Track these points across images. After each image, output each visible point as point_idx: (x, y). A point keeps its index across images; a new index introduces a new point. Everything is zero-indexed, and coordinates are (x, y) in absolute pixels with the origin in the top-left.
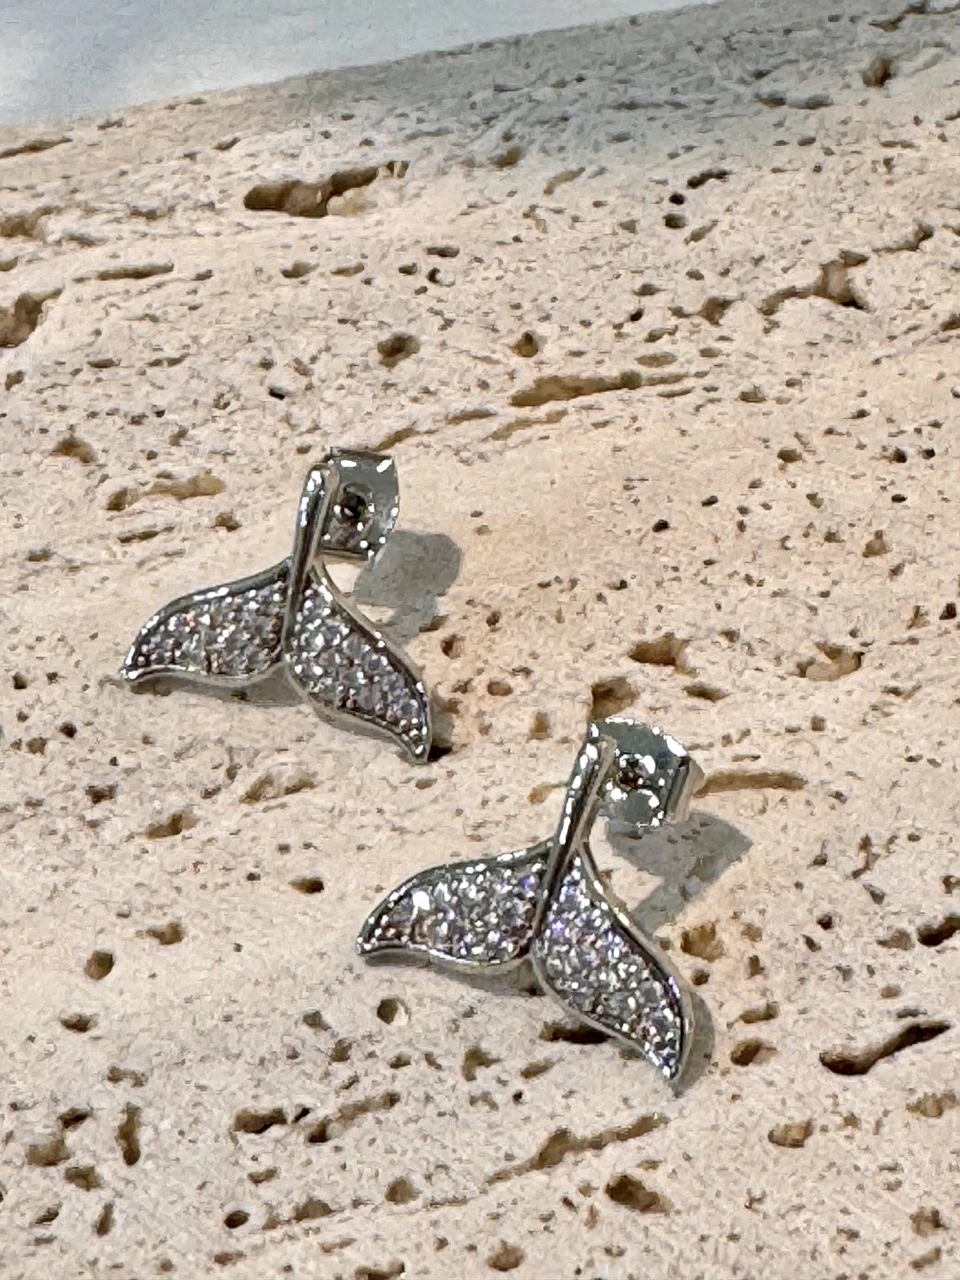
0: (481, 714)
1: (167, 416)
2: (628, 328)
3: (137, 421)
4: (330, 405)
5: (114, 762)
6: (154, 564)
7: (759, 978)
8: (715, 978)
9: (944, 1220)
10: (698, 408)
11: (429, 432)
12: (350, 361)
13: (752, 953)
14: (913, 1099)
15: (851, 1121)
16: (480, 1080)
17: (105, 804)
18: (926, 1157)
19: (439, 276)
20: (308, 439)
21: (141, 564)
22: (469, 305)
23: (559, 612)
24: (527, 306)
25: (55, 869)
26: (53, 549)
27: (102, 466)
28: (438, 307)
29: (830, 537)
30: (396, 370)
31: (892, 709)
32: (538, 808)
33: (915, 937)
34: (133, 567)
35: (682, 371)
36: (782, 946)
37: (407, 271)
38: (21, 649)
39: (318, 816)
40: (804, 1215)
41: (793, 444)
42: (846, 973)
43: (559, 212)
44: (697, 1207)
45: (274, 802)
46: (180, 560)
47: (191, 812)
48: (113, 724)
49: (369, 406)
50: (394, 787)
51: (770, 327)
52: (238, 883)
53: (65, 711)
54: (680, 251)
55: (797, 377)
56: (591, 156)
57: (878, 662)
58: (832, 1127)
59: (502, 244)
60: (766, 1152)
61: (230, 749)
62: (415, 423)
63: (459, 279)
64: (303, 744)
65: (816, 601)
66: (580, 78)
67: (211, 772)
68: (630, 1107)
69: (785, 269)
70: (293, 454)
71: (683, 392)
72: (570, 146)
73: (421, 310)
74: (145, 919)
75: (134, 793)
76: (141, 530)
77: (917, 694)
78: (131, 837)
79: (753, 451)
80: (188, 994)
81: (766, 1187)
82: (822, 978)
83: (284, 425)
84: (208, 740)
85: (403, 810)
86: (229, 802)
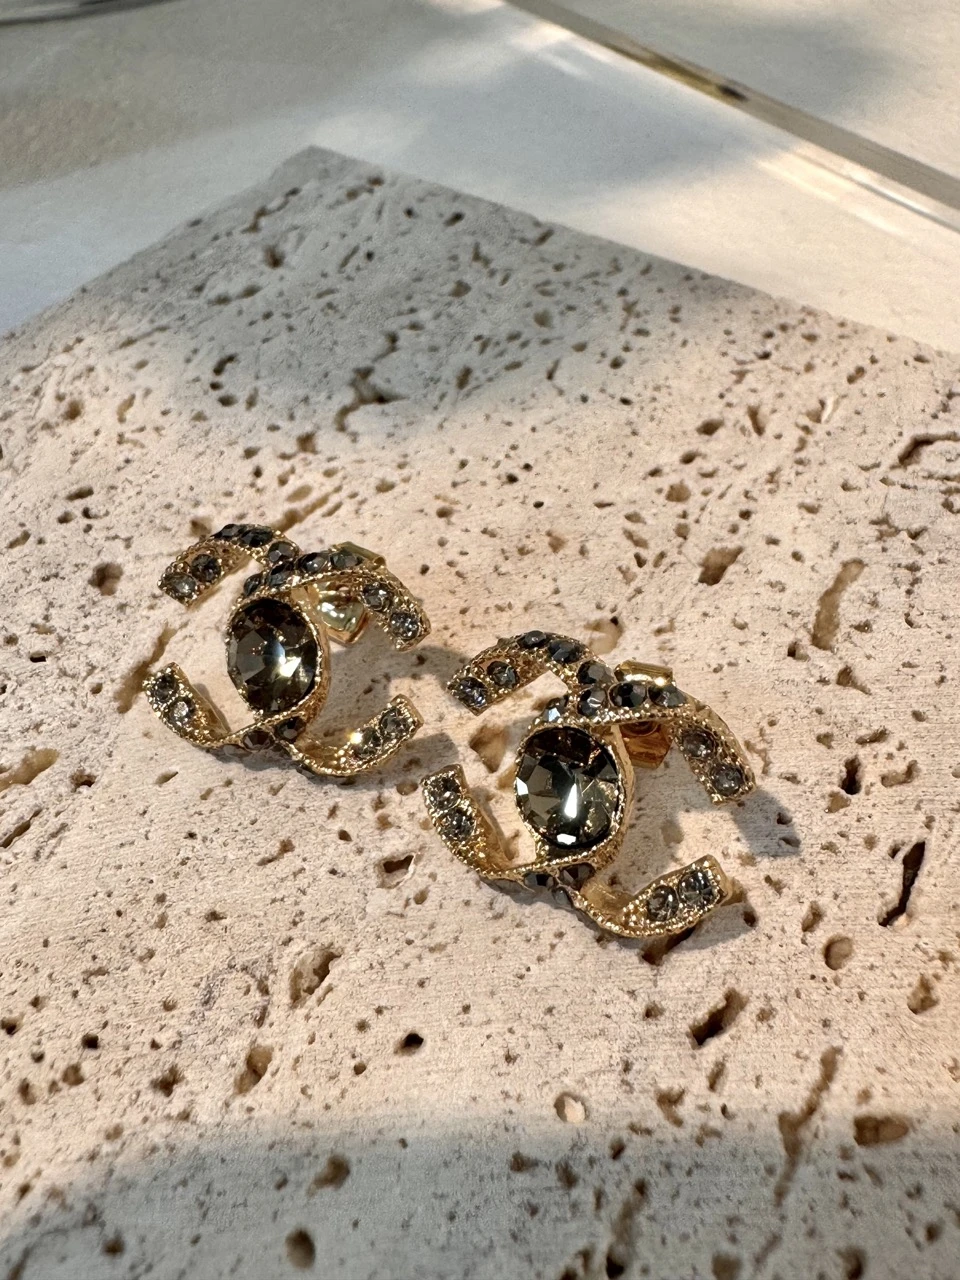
0: (412, 815)
2: (260, 482)
4: (89, 645)
5: (155, 1045)
6: (47, 850)
7: (785, 890)
8: (759, 911)
10: (357, 512)
11: (185, 625)
12: (79, 605)
13: (762, 876)
15: (945, 957)
16: (687, 1119)
17: (179, 1090)
19: (93, 511)
20: (94, 680)
21: (37, 855)
22: (133, 519)
24: (176, 502)
25: (184, 1183)
28: (112, 533)
29: (523, 551)
30: (118, 594)
31: (673, 643)
33: (843, 792)
34: (31, 863)
35: (323, 493)
36: (775, 856)
37: (64, 519)
39: (364, 978)
41: (440, 504)
42: (830, 847)
43: (142, 429)
45: (319, 992)
46: (67, 834)
47: (259, 1046)
48: (126, 1011)
49: (120, 630)
50: (402, 916)
51: (354, 437)
52: (352, 1083)
53: (73, 1027)
54: (248, 417)
55: (402, 460)
56: (132, 384)
57: (632, 617)
58: (940, 972)
59: (119, 469)
60: (922, 1025)
61: (245, 969)
62: (167, 624)
63: (111, 509)
64: (300, 925)
65: (556, 599)
66: (79, 340)
67: (245, 999)
68: (806, 1058)
69: (329, 398)
70: (90, 696)
71: (338, 507)
72: (111, 383)
73: (101, 541)
74: (304, 1174)
75: (197, 1063)
76: (13, 828)
77: (676, 624)
78: (227, 1105)
79: (419, 523)
80: (399, 1219)
81: (952, 1053)
82: (822, 862)
83: (64, 678)
84: (221, 972)
85: (425, 930)
86: (283, 1015)
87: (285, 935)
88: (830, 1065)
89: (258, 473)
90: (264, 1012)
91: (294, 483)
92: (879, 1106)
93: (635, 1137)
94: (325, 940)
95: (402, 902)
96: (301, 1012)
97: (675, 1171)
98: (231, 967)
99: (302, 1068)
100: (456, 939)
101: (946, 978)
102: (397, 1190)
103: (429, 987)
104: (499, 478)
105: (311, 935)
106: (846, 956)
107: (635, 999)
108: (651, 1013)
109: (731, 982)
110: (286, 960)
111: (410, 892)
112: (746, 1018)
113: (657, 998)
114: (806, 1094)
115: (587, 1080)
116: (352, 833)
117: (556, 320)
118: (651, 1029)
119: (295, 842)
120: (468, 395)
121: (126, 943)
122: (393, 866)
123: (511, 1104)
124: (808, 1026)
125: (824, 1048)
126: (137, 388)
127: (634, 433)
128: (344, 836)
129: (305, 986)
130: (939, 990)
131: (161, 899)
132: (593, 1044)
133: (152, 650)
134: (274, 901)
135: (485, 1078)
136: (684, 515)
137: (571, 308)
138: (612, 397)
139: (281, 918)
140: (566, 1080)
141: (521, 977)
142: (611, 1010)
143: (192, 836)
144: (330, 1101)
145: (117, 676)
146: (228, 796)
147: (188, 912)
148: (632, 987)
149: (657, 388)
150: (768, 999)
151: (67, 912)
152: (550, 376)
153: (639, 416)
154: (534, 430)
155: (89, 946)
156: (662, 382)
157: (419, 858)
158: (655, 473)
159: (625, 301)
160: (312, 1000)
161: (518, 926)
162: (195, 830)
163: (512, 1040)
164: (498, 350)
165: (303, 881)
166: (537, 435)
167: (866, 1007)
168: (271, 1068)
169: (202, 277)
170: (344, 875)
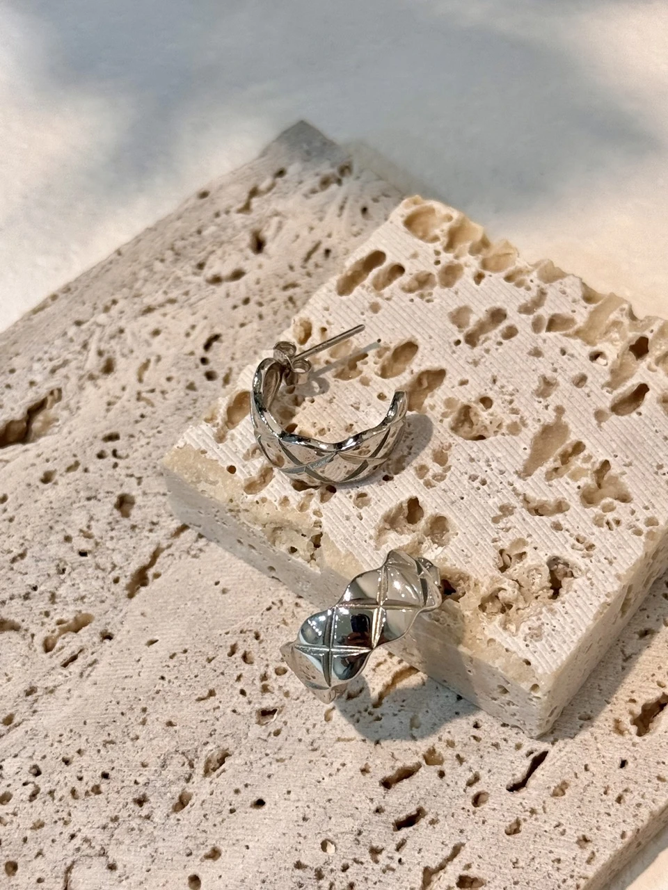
0: (280, 687)
1: (41, 589)
3: (26, 597)
4: (113, 550)
5: (136, 783)
6: (87, 673)
7: (464, 763)
8: (447, 771)
9: (588, 838)
11: (169, 547)
12: (108, 521)
13: (455, 754)
14: (552, 790)
15: (533, 812)
16: (381, 861)
17: (146, 805)
18: (569, 815)
19: (119, 453)
20: (115, 574)
21: (81, 675)
22: (144, 463)
23: (284, 620)
25: (145, 846)
26: (35, 685)
27: (26, 630)
28: (129, 472)
30: (131, 517)
32: (331, 723)
34: (78, 679)
36: (465, 745)
37: (101, 456)
38: (56, 744)
39: (241, 769)
40: (537, 861)
42: (496, 746)
43: (153, 391)
44: (496, 877)
45: (218, 771)
46: (97, 665)
47: (186, 792)
48: (124, 764)
49: (131, 543)
50: (265, 740)
52: (228, 817)
53: (97, 767)
56: (149, 350)
58: (527, 818)
59: (137, 422)
60: (508, 841)
61: (183, 753)
62: (159, 544)
63: (130, 452)
64: (213, 736)
66: (114, 302)
67: (183, 768)
68: (446, 845)
70: (113, 585)
72: (135, 348)
73: (122, 477)
74: (200, 852)
75: (155, 794)
76: (69, 657)
78: (168, 816)
80: (240, 878)
81: (516, 856)
82: (489, 752)
83: (99, 571)
84: (171, 753)
85: (276, 750)
86: (199, 779)
87: (205, 740)
88: (456, 850)
90: (190, 776)
92: (473, 873)
93: (355, 864)
94: (225, 746)
95: (267, 734)
96: (208, 779)
97: (369, 882)
98: (177, 751)
99: (205, 806)
100: (291, 757)
101: (529, 821)
102: (241, 866)
103: (273, 779)
105: (219, 742)
106: (484, 802)
107: (373, 803)
108: (378, 811)
109: (422, 803)
110: (204, 753)
111: (272, 729)
112: (423, 822)
113: (383, 805)
114: (441, 861)
115: (339, 835)
116: (248, 692)
118: (376, 818)
119: (217, 692)
121: (125, 730)
122: (266, 713)
123: (301, 839)
124: (452, 831)
125: (456, 842)
126: (152, 354)
128: (243, 692)
129: (212, 767)
130: (523, 826)
131: (144, 710)
132: (346, 820)
133: (149, 560)
134: (202, 721)
135: (291, 826)
139: (204, 731)
140: (329, 834)
142: (359, 806)
143: (163, 678)
144: (216, 823)
145: (128, 574)
146: (184, 659)
147: (157, 719)
148: (373, 797)
150: (438, 815)
151: (96, 708)
155: (107, 728)
157: (280, 712)
160: (214, 775)
161: (323, 756)
162: (165, 676)
163: (308, 811)
165: (218, 713)
167: (484, 827)
168: (190, 803)
169: (203, 254)
170: (239, 714)
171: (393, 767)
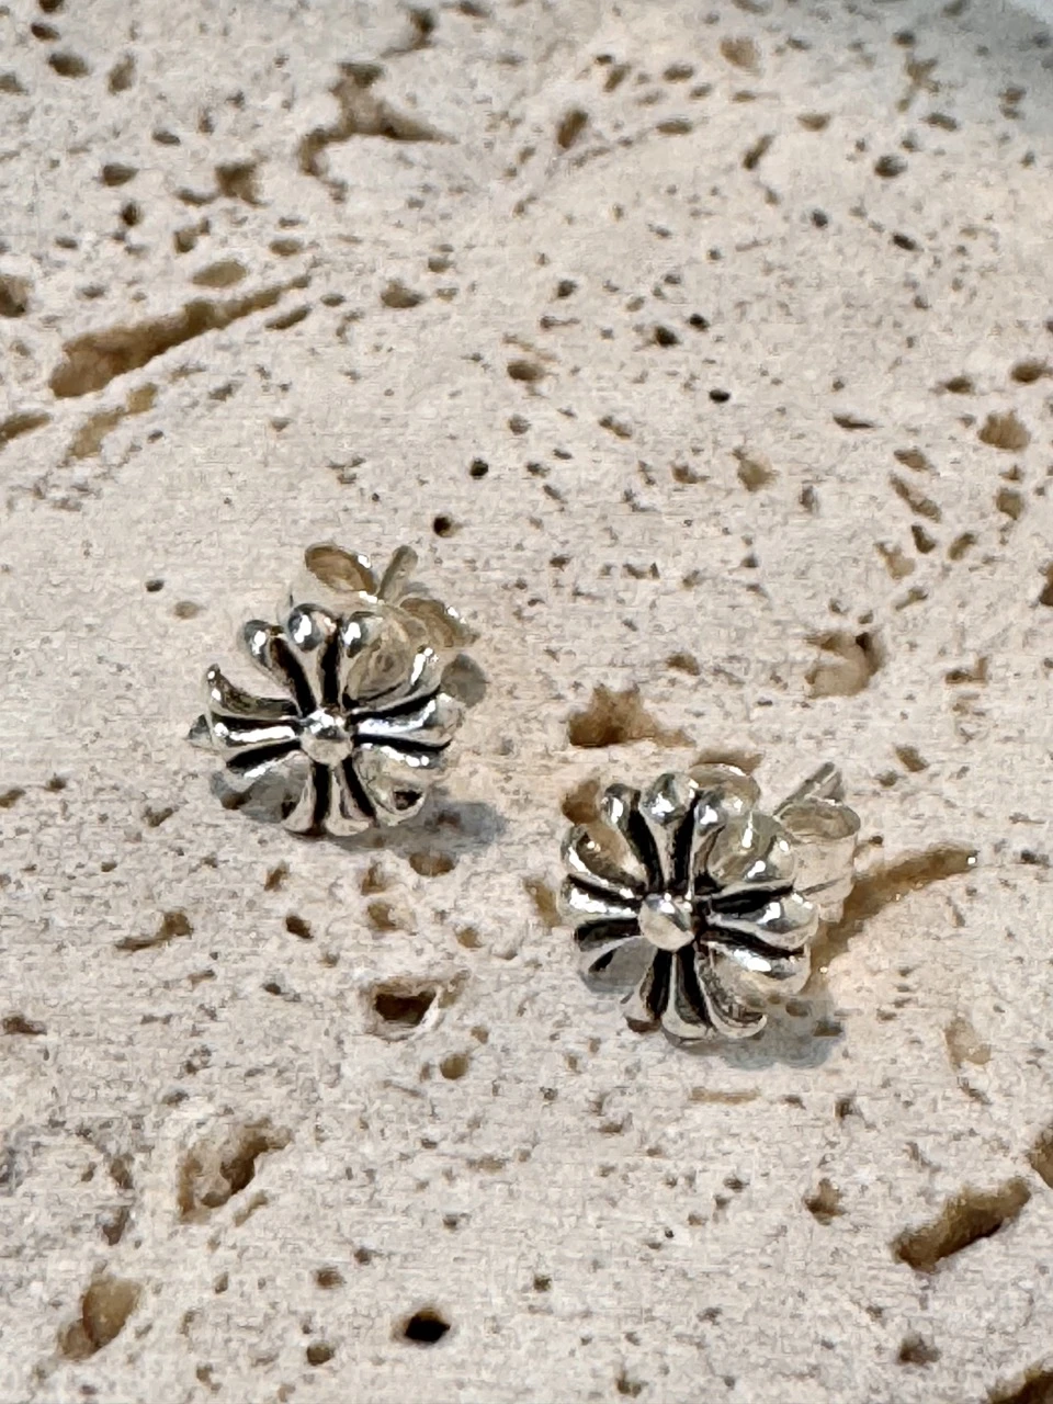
0: (440, 914)
2: (135, 236)
10: (340, 332)
29: (684, 475)
31: (983, 704)
35: (270, 283)
39: (332, 1194)
41: (515, 354)
45: (236, 1204)
47: (110, 1279)
50: (414, 1093)
51: (339, 192)
52: (306, 1377)
54: (115, 108)
55: (438, 255)
57: (903, 639)
61: (84, 1133)
64: (203, 1073)
65: (750, 576)
67: (87, 1188)
69: (287, 105)
71: (300, 315)
77: (991, 670)
78: (40, 1374)
79: (472, 378)
84: (33, 1130)
85: (463, 1129)
86: (162, 1230)
87: (172, 1085)
89: (130, 216)
90: (123, 1217)
91: (206, 253)
94: (253, 1110)
95: (416, 1069)
96: (200, 1232)
98: (55, 1125)
99: (202, 1333)
100: (525, 1156)
103: (466, 1232)
104: (639, 329)
105: (225, 1096)
107: (883, 1325)
108: (914, 1354)
111: (436, 1055)
113: (925, 1331)
116: (317, 925)
117: (767, 61)
118: (911, 1381)
119: (195, 920)
120: (580, 162)
122: (396, 1005)
127: (920, 304)
128: (296, 926)
129: (204, 1192)
132: (795, 1388)
134: (148, 1019)
136: (1015, 475)
137: (798, 45)
138: (878, 228)
139: (163, 1052)
141: (656, 1246)
142: (833, 1335)
146: (56, 808)
148: (880, 1302)
149: (969, 231)
152: (751, 161)
153: (930, 274)
154: (714, 255)
156: (979, 221)
157: (450, 999)
158: (959, 386)
159: (909, 56)
160: (221, 1216)
161: (652, 1153)
163: (634, 1356)
164: (642, 91)
165: (209, 993)
166: (718, 268)
168: (133, 1324)
170: (296, 999)
171: (926, 1194)
